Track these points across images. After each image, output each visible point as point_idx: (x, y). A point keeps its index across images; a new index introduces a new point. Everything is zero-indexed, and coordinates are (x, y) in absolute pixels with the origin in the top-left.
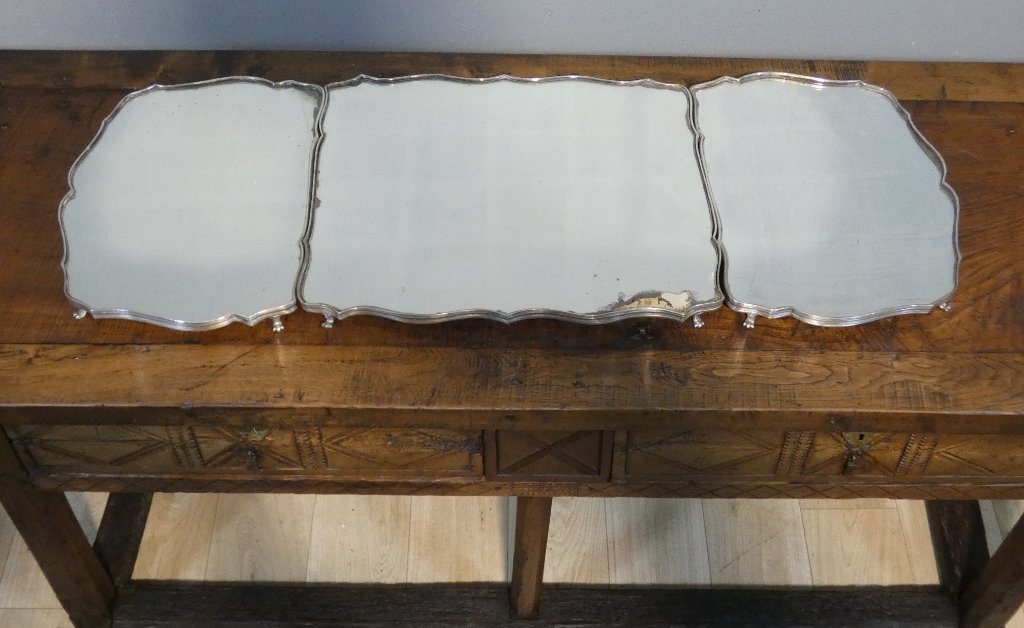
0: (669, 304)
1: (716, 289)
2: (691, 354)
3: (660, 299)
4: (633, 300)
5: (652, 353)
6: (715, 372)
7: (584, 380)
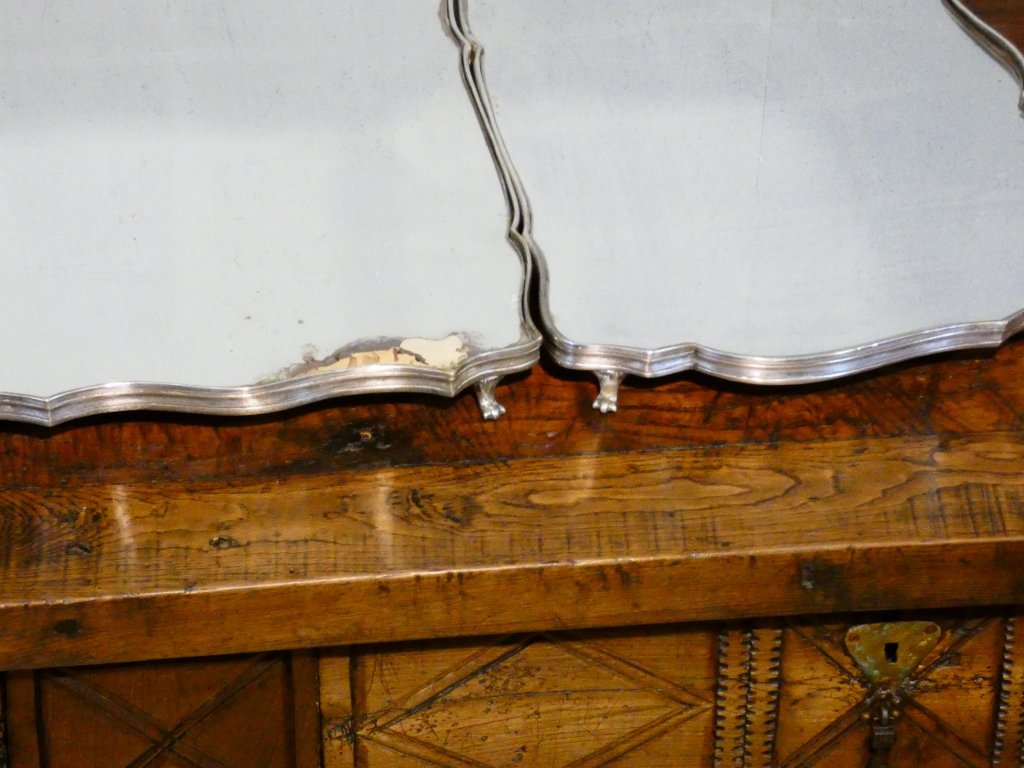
0: (419, 359)
1: (523, 325)
2: (480, 469)
3: (400, 352)
4: (337, 357)
5: (391, 474)
6: (535, 499)
7: (238, 534)
